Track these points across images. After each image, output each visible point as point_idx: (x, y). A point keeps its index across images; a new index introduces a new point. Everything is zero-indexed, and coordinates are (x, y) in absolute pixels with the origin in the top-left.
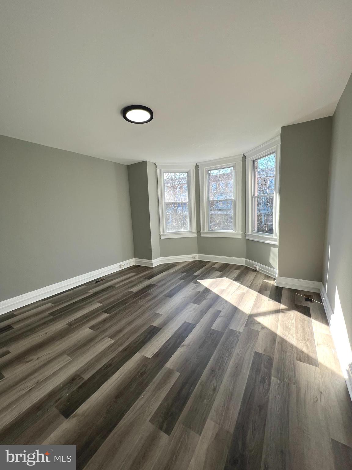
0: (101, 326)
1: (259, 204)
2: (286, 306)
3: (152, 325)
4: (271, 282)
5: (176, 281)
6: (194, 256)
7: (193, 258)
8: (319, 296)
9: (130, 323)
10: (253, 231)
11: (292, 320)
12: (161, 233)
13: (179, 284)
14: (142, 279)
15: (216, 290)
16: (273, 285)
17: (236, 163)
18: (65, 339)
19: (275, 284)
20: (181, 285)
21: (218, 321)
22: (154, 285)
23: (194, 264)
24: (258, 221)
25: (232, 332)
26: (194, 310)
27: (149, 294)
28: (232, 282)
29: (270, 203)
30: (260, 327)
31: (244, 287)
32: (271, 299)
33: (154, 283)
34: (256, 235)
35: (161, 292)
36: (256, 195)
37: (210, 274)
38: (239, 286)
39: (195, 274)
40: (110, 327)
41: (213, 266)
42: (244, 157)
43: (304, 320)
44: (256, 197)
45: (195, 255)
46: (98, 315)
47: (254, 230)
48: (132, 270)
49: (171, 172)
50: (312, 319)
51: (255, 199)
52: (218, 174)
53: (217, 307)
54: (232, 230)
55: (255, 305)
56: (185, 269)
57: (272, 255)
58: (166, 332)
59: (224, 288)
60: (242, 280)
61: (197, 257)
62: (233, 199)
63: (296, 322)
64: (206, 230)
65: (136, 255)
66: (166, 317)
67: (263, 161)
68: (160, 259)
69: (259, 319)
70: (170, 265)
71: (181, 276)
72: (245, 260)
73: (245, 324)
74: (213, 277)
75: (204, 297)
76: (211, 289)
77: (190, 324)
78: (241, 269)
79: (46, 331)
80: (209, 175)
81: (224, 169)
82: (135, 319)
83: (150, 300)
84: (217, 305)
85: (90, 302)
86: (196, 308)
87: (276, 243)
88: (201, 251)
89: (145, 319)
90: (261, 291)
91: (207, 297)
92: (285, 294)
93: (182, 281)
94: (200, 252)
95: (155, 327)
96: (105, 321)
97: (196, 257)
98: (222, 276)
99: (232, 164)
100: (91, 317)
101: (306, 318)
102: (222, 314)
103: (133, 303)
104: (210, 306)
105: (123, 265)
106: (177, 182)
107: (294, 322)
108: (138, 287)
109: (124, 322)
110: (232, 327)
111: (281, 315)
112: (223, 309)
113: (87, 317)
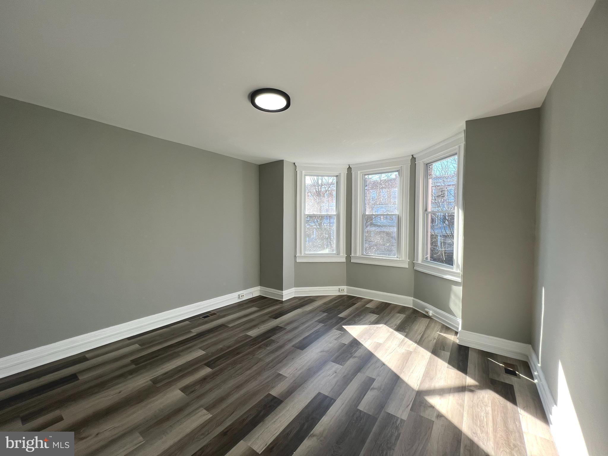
0: (197, 387)
1: (433, 221)
2: (475, 379)
3: (270, 393)
4: (451, 338)
5: (312, 324)
6: (341, 289)
7: (339, 291)
8: (527, 369)
9: (239, 387)
10: (425, 260)
11: (486, 406)
12: (298, 255)
13: (316, 329)
14: (266, 317)
15: (368, 344)
16: (454, 343)
17: (402, 167)
18: (143, 404)
19: (457, 341)
20: (318, 332)
21: (370, 396)
22: (281, 328)
23: (340, 300)
24: (432, 244)
25: (390, 417)
26: (335, 374)
27: (273, 341)
28: (392, 333)
29: (448, 220)
30: (435, 415)
31: (410, 342)
32: (450, 367)
33: (282, 324)
34: (430, 265)
35: (290, 340)
36: (429, 210)
37: (362, 317)
38: (403, 341)
39: (341, 315)
40: (211, 390)
41: (367, 306)
42: (413, 159)
43: (505, 407)
44: (430, 212)
45: (342, 287)
46: (197, 370)
47: (427, 258)
48: (255, 303)
49: (317, 176)
50: (519, 409)
51: (427, 215)
52: (378, 179)
53: (369, 372)
54: (395, 255)
55: (428, 375)
56: (327, 306)
57: (453, 297)
58: (288, 407)
59: (381, 341)
60: (407, 331)
61: (345, 290)
62: (397, 213)
63: (493, 410)
64: (359, 254)
65: (263, 282)
66: (291, 381)
67: (439, 166)
68: (293, 289)
69: (434, 401)
70: (306, 299)
71: (321, 317)
72: (413, 300)
73: (410, 406)
74: (366, 322)
75: (351, 354)
76: (361, 342)
77: (327, 397)
78: (406, 313)
79: (120, 389)
80: (365, 181)
81: (387, 174)
82: (247, 382)
83: (273, 352)
84: (369, 368)
85: (190, 348)
86: (338, 371)
87: (459, 280)
88: (350, 282)
89: (261, 383)
90: (435, 352)
91: (355, 354)
92: (472, 358)
93: (321, 325)
94: (349, 284)
95: (274, 398)
96: (204, 380)
97: (343, 290)
98: (378, 321)
99: (398, 167)
100: (186, 372)
101: (509, 405)
102: (375, 384)
103: (249, 354)
104: (359, 369)
105: (243, 296)
106: (325, 188)
107: (489, 409)
108: (259, 330)
109: (231, 383)
110: (392, 409)
111: (467, 396)
112: (377, 376)
113: (180, 371)
